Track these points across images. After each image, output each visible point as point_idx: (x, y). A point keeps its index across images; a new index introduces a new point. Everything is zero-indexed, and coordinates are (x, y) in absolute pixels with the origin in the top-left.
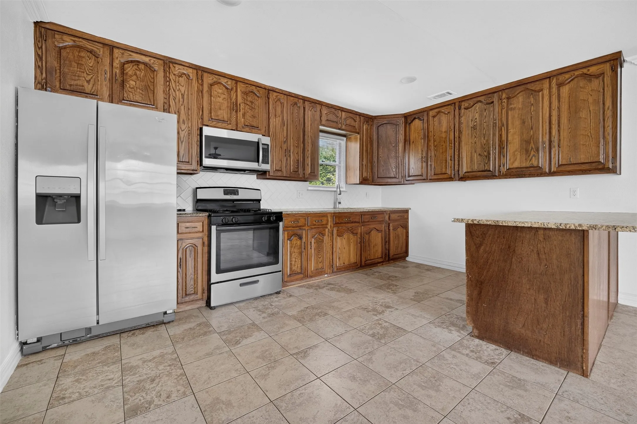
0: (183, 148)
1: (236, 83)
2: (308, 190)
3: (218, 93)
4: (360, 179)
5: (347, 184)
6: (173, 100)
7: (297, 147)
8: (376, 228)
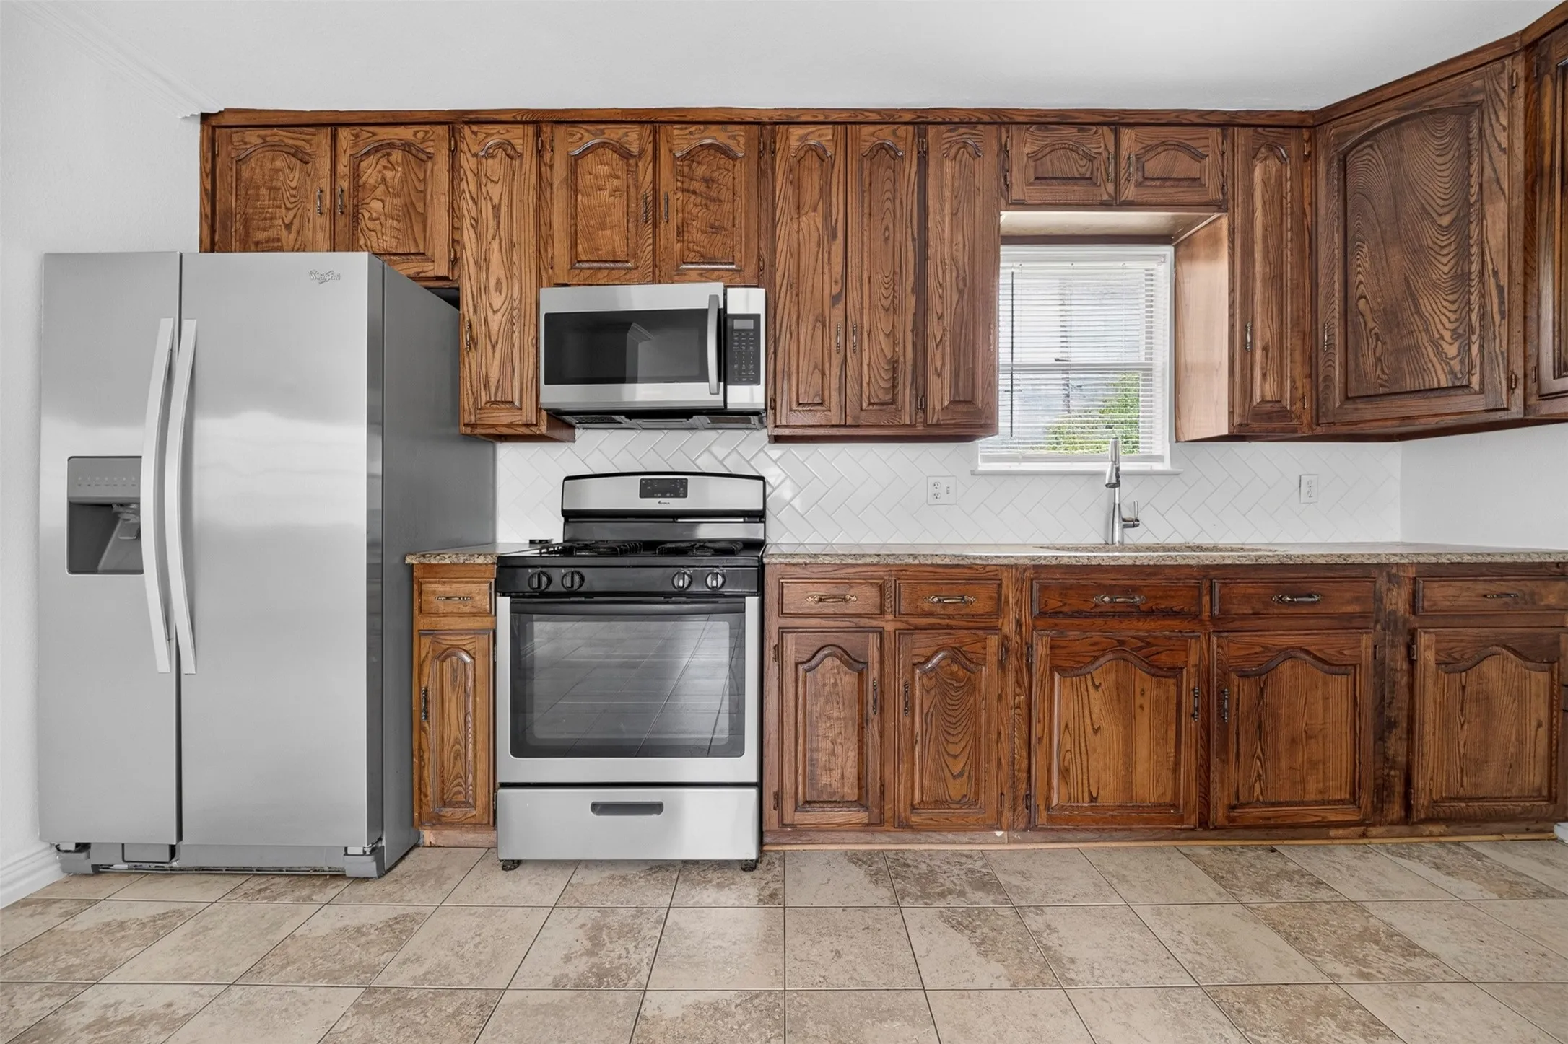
0: (497, 363)
1: (655, 133)
2: (973, 473)
3: (596, 178)
4: (1231, 413)
5: (1177, 441)
6: (470, 228)
7: (887, 310)
8: (1312, 648)
